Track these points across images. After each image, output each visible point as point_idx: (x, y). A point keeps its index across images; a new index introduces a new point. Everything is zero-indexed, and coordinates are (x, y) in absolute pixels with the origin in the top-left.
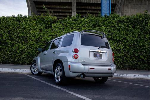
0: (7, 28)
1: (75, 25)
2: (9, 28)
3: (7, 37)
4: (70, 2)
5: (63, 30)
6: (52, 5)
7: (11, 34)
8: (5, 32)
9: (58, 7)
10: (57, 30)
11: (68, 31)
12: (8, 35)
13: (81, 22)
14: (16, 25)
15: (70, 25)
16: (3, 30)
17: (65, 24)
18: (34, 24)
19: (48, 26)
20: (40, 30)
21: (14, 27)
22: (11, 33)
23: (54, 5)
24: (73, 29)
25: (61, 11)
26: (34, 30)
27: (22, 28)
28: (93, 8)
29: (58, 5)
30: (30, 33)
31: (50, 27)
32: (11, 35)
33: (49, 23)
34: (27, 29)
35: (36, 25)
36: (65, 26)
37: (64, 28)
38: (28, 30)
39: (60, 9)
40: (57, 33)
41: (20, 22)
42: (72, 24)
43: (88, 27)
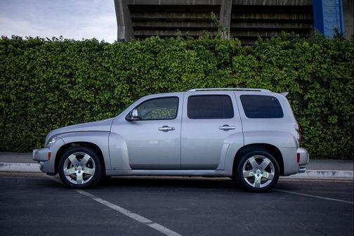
0: (125, 69)
1: (288, 59)
2: (130, 69)
3: (124, 91)
4: (214, 4)
5: (260, 72)
6: (168, 12)
7: (135, 83)
8: (118, 79)
9: (184, 16)
10: (246, 72)
11: (272, 73)
12: (127, 86)
13: (304, 51)
14: (149, 63)
15: (279, 59)
16: (116, 75)
17: (264, 57)
18: (191, 58)
19: (224, 62)
20: (205, 72)
21: (144, 66)
22: (134, 80)
23: (173, 12)
24: (285, 69)
25: (189, 25)
26: (192, 72)
27: (162, 67)
28: (266, 17)
29: (184, 13)
30: (181, 80)
31: (228, 64)
32: (134, 85)
33: (228, 55)
34: (175, 70)
35: (196, 61)
36: (265, 61)
37: (260, 68)
38: (176, 72)
39: (187, 21)
40: (246, 78)
41: (158, 53)
42: (281, 56)
43: (321, 63)
